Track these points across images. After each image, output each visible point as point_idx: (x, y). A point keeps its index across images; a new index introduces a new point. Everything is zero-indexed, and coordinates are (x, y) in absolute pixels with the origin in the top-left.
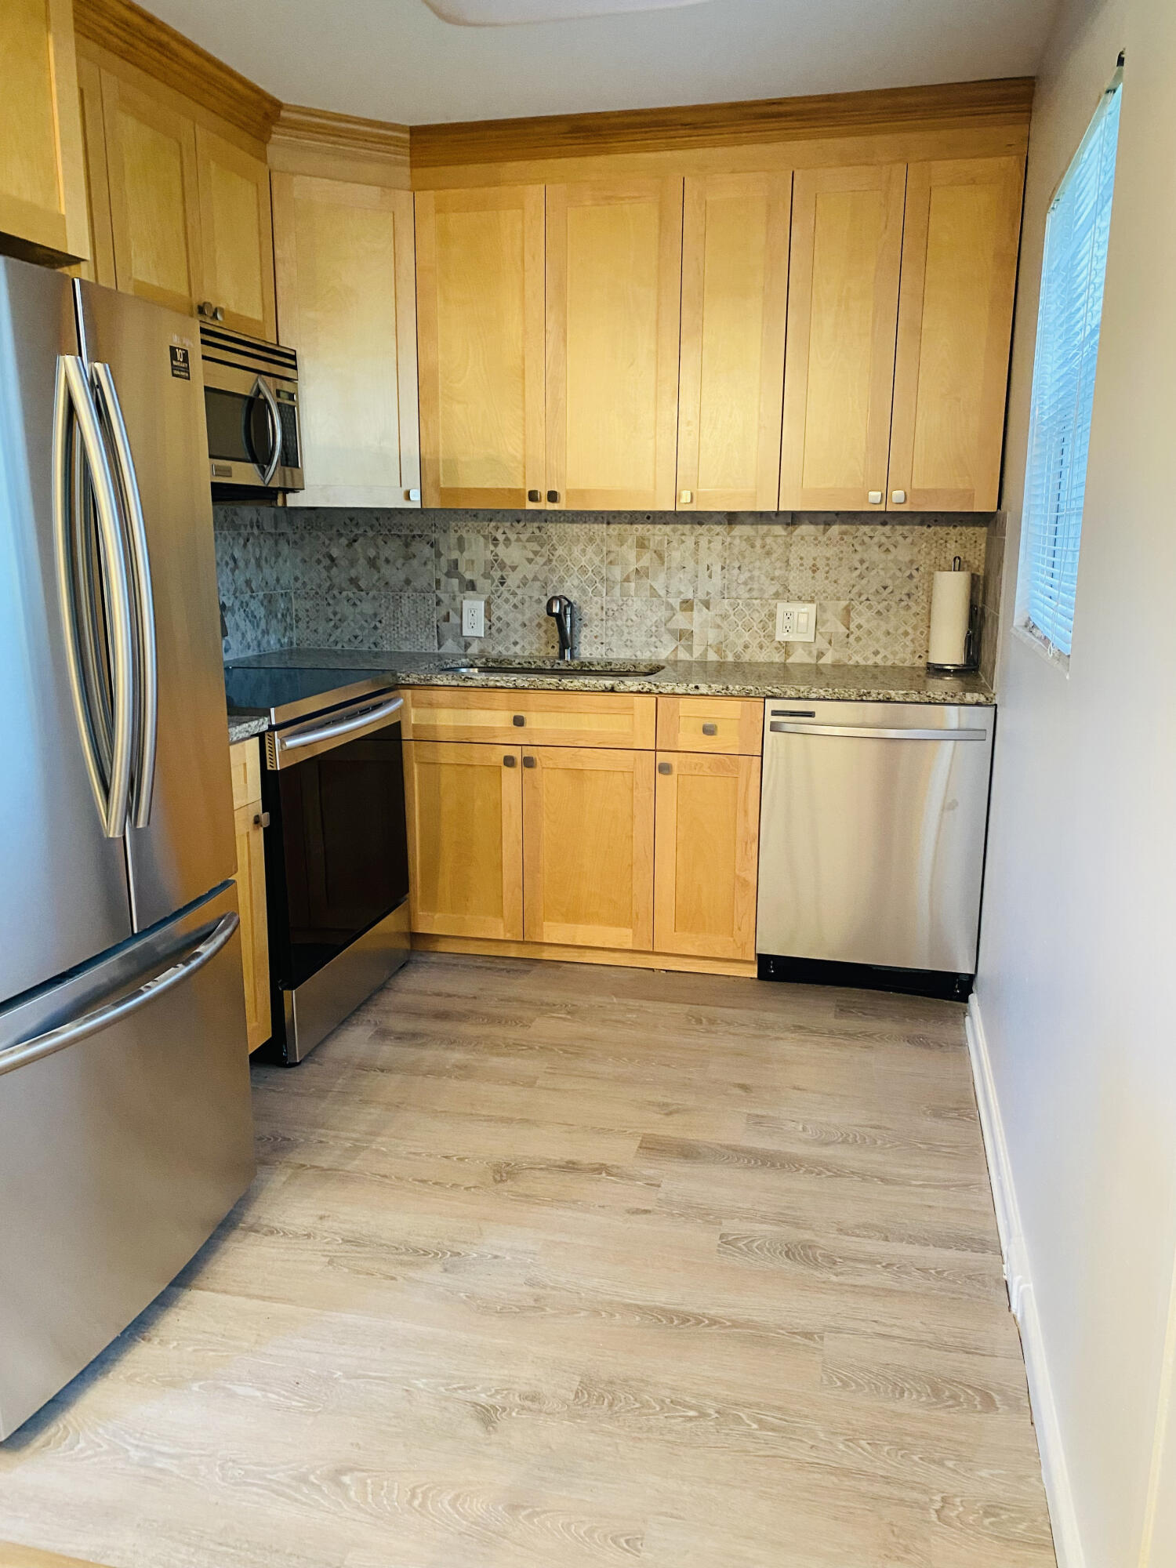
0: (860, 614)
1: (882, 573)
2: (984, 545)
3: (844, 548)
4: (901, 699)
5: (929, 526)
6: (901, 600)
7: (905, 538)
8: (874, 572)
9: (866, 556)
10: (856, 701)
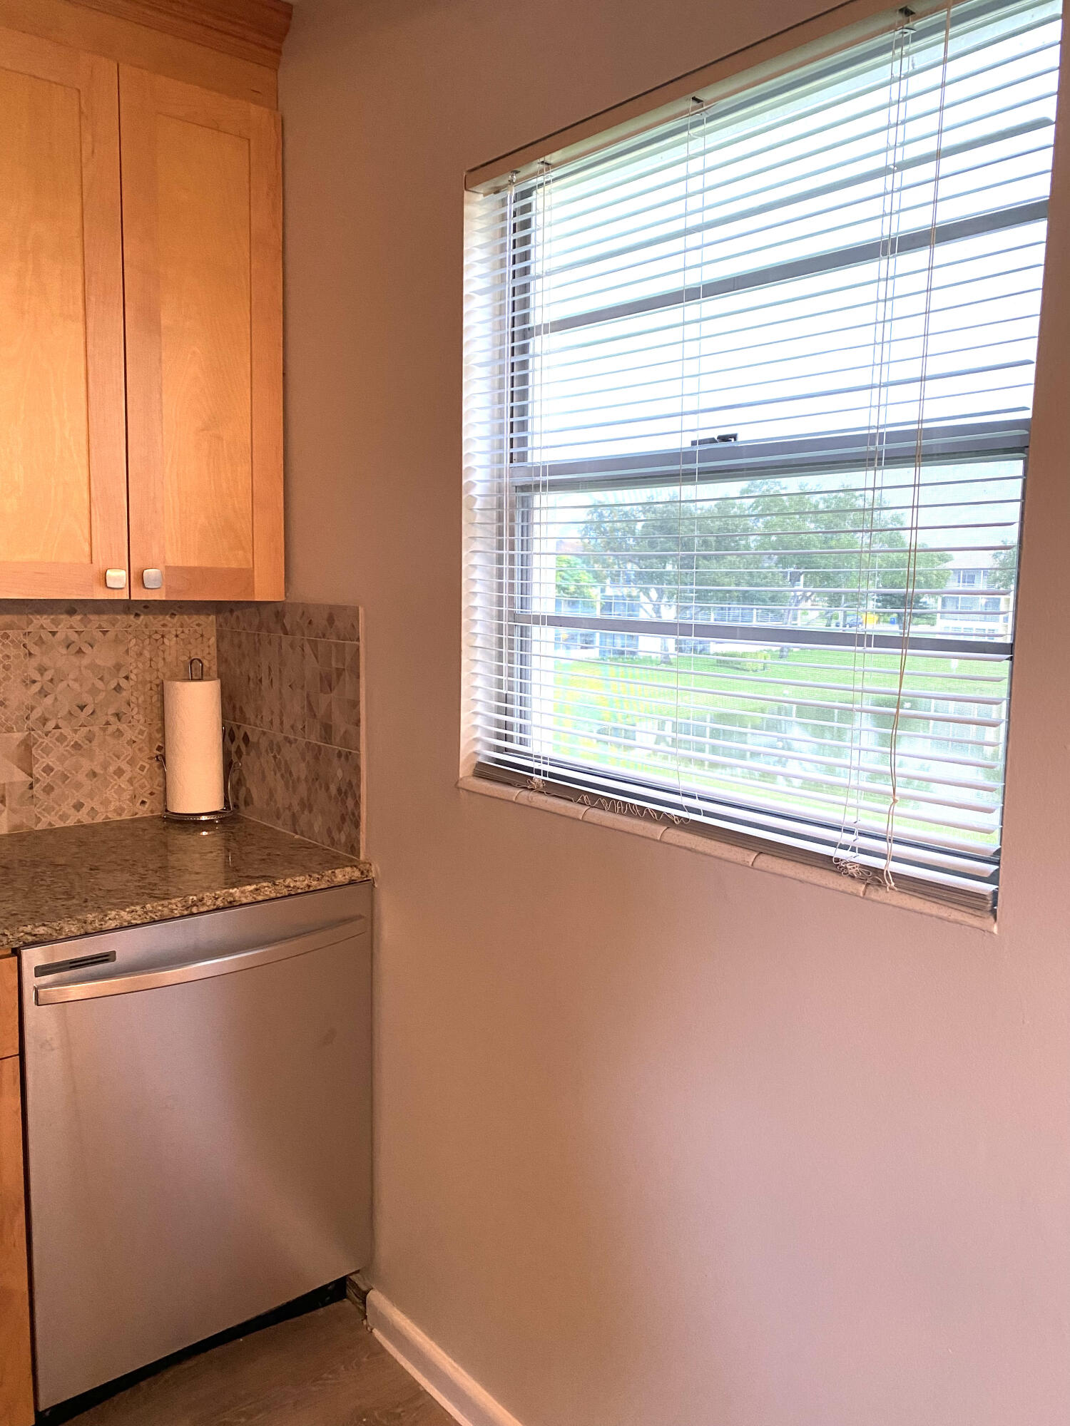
0: (47, 751)
1: (76, 686)
2: (213, 640)
3: (12, 651)
4: (250, 899)
5: (137, 615)
6: (108, 723)
7: (105, 632)
8: (62, 685)
9: (46, 661)
10: (183, 916)
